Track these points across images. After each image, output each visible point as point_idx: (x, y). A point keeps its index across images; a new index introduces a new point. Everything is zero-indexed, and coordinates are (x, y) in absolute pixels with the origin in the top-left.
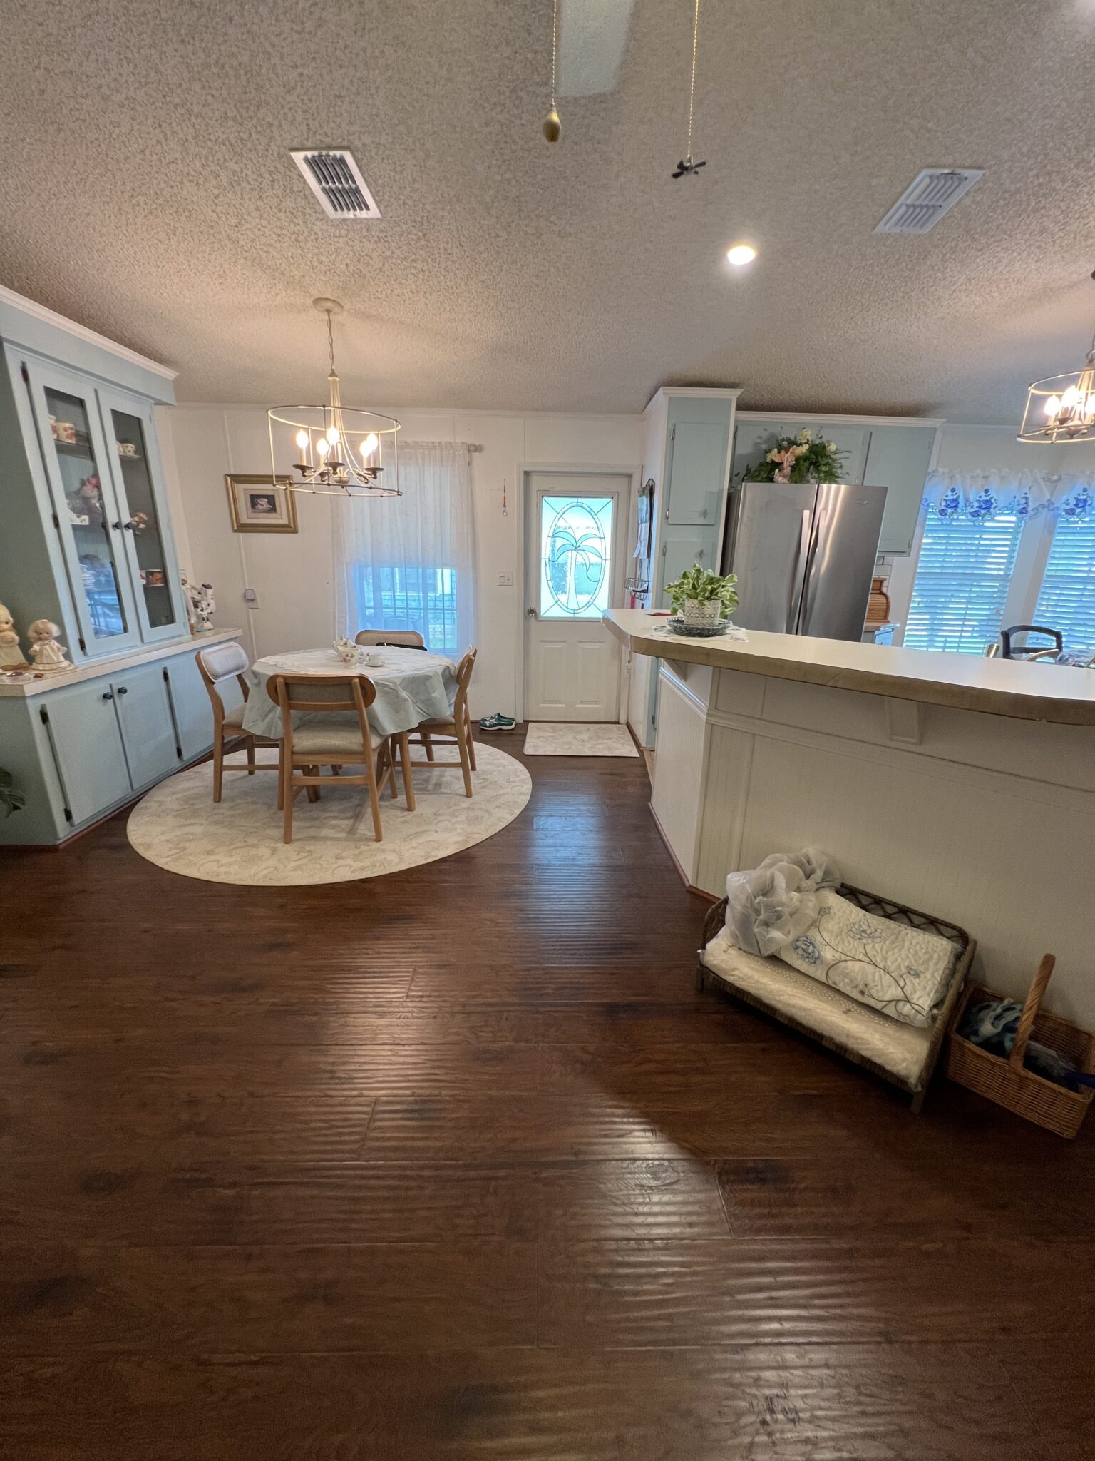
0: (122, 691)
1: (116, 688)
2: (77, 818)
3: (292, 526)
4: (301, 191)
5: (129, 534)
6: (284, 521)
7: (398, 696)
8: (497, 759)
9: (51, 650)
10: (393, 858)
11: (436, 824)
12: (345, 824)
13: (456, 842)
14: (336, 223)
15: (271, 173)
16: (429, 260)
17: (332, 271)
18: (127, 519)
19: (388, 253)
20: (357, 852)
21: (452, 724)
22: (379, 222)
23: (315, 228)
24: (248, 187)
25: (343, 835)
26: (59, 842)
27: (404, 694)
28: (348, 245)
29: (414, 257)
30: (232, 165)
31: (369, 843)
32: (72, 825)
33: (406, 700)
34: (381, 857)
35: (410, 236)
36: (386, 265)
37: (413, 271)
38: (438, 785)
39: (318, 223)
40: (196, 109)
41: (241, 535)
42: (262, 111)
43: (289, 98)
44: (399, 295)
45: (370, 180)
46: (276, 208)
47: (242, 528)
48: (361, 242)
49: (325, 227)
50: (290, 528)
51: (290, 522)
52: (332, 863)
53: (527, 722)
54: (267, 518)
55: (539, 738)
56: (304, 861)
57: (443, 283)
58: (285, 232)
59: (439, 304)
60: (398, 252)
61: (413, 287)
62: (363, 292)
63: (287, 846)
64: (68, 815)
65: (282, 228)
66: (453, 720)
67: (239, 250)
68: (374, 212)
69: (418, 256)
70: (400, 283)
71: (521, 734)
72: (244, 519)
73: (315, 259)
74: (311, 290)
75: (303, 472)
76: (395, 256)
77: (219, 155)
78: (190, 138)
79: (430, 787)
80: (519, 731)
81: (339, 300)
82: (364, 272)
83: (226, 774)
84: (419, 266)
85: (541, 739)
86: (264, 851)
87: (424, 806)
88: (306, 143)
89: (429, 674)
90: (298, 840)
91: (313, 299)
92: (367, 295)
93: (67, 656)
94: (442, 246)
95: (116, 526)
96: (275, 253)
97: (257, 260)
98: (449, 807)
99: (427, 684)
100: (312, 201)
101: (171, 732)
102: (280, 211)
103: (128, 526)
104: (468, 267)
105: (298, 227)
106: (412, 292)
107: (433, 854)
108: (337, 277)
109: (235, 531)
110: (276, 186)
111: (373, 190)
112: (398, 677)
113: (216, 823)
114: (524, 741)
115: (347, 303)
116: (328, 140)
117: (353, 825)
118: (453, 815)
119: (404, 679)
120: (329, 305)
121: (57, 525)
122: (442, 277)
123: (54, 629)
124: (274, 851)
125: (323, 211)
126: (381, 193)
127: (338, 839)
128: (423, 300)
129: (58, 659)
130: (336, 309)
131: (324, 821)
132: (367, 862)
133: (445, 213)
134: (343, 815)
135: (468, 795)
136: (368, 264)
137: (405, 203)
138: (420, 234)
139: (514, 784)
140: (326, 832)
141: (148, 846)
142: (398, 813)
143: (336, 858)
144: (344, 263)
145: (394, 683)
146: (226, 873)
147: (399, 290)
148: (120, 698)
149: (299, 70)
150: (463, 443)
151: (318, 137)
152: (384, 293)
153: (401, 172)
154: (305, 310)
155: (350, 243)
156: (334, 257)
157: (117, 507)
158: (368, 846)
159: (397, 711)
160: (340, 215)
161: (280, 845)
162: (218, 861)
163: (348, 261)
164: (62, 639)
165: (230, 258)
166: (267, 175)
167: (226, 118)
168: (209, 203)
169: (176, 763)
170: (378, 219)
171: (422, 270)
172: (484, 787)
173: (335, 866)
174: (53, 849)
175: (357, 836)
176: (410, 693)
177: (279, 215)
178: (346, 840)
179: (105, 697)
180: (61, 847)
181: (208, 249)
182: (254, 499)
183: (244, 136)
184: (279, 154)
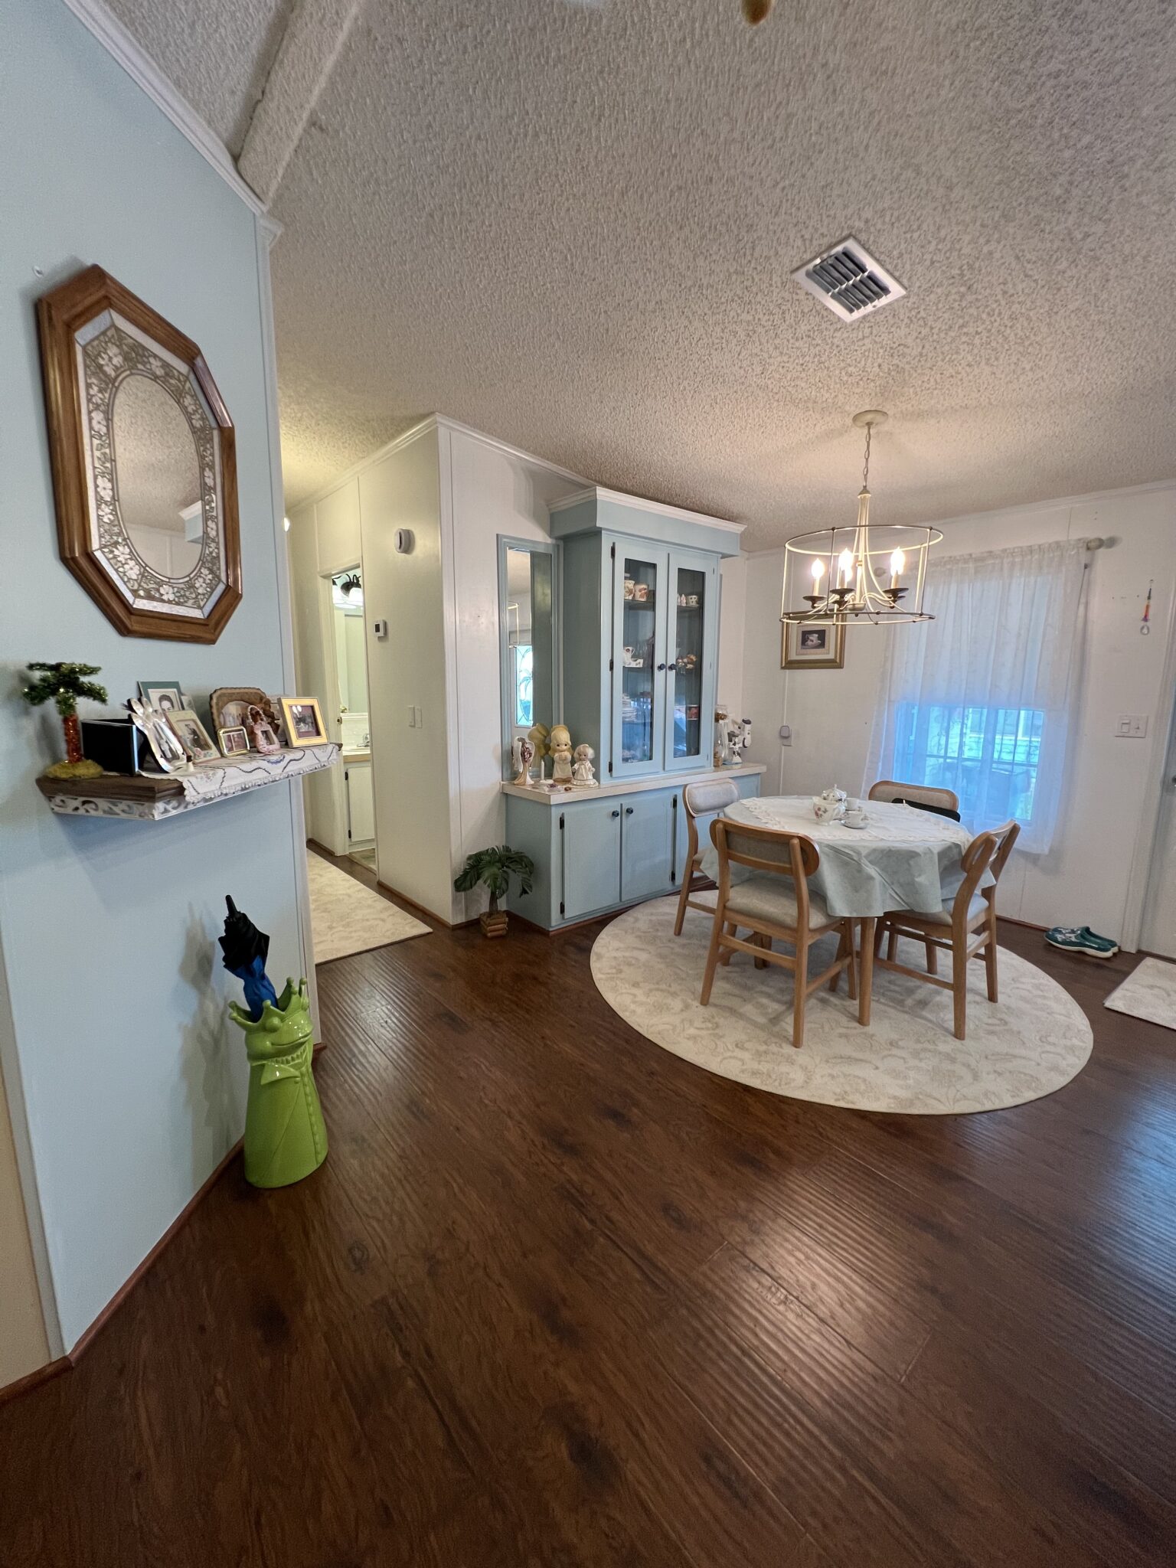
0: (630, 811)
1: (625, 808)
2: (567, 915)
3: (838, 661)
4: (811, 310)
5: (672, 674)
6: (831, 656)
7: (860, 870)
8: (1045, 997)
9: (586, 769)
10: (798, 1076)
11: (883, 1058)
12: (774, 1007)
13: (895, 1097)
14: (856, 325)
15: (779, 306)
16: (984, 316)
17: (865, 379)
18: (672, 661)
19: (925, 331)
20: (764, 1048)
21: (948, 926)
22: (906, 300)
23: (835, 341)
24: (763, 331)
25: (762, 1020)
26: (551, 929)
27: (871, 870)
28: (876, 342)
29: (961, 321)
30: (745, 317)
31: (784, 1045)
32: (563, 918)
33: (871, 878)
34: (784, 1068)
35: (951, 298)
36: (927, 346)
37: (964, 339)
38: (923, 1004)
39: (838, 334)
40: (705, 282)
41: (787, 671)
42: (758, 249)
43: (777, 220)
44: (952, 376)
45: (882, 257)
46: (792, 338)
47: (790, 665)
48: (889, 333)
49: (846, 335)
50: (836, 664)
51: (836, 656)
52: (729, 1050)
53: (1141, 955)
54: (816, 654)
55: (1152, 987)
56: (704, 1033)
57: (1012, 337)
58: (807, 358)
59: (1013, 367)
60: (938, 325)
61: (970, 358)
62: (906, 389)
63: (702, 1007)
64: (562, 910)
65: (804, 356)
66: (950, 920)
67: (771, 394)
68: (896, 290)
69: (967, 318)
70: (951, 361)
71: (1117, 971)
72: (793, 656)
73: (843, 373)
74: (847, 408)
75: (813, 604)
76: (935, 331)
77: (732, 314)
78: (706, 310)
79: (909, 1002)
80: (1116, 964)
81: (879, 408)
82: (901, 365)
83: (689, 909)
84: (971, 329)
85: (1156, 991)
86: (677, 1004)
87: (884, 1025)
88: (805, 256)
89: (918, 850)
90: (715, 1006)
91: (852, 416)
92: (911, 390)
93: (596, 776)
94: (998, 290)
95: (661, 668)
96: (803, 385)
97: (788, 399)
98: (918, 1041)
99: (912, 862)
100: (825, 314)
101: (669, 856)
102: (797, 340)
103: (671, 668)
104: (1047, 300)
105: (818, 348)
106: (969, 365)
107: (850, 1098)
108: (872, 384)
109: (782, 668)
110: (787, 316)
111: (889, 267)
112: (864, 847)
113: (661, 956)
114: (1116, 984)
115: (889, 408)
116: (825, 241)
117: (782, 1013)
118: (916, 1054)
119: (875, 850)
120: (869, 417)
121: (612, 668)
122: (1008, 331)
123: (590, 752)
124: (687, 1007)
125: (839, 319)
126: (900, 266)
127: (755, 1024)
128: (987, 370)
129: (587, 776)
130: (879, 418)
131: (755, 995)
132: (764, 1067)
133: (992, 246)
134: (779, 997)
135: (959, 1034)
136: (904, 355)
137: (932, 263)
138: (963, 289)
139: (1048, 1048)
140: (748, 1009)
141: (599, 957)
142: (844, 1020)
143: (737, 1046)
144: (876, 365)
145: (859, 853)
146: (634, 1012)
147: (951, 370)
148: (627, 817)
149: (781, 185)
150: (1080, 540)
151: (815, 243)
152: (932, 380)
153: (919, 228)
154: (846, 431)
155: (877, 339)
156: (863, 362)
157: (666, 649)
158: (781, 1047)
159: (856, 890)
160: (857, 314)
161: (696, 1003)
162: (635, 996)
163: (880, 361)
164: (595, 763)
165: (764, 406)
166: (776, 310)
167: (730, 276)
168: (736, 362)
169: (668, 886)
170: (904, 297)
171: (977, 333)
172: (992, 1033)
173: (729, 1054)
174: (543, 933)
175: (776, 1029)
176: (883, 870)
177: (797, 344)
178: (762, 1027)
179: (615, 814)
180: (551, 934)
181: (745, 404)
182: (805, 635)
183: (748, 283)
184: (783, 283)
